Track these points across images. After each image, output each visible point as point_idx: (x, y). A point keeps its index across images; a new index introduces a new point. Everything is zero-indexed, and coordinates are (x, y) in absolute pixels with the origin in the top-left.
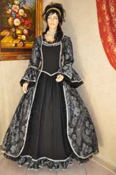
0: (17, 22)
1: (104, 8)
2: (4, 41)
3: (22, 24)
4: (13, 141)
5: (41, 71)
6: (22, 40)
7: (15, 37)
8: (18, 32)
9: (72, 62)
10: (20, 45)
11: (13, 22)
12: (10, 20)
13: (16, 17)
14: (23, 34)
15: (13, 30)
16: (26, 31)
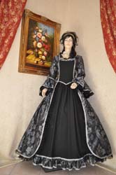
0: (39, 45)
1: (109, 31)
2: (29, 57)
3: (43, 47)
4: (29, 143)
5: (58, 81)
6: (42, 60)
7: (37, 56)
8: (40, 53)
9: (84, 75)
10: (40, 63)
11: (36, 44)
12: (35, 43)
13: (39, 42)
14: (43, 55)
15: (36, 50)
16: (45, 53)
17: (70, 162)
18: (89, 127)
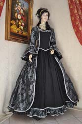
0: (19, 17)
3: (22, 19)
5: (38, 48)
6: (21, 30)
7: (18, 26)
12: (16, 14)
13: (19, 14)
15: (17, 21)
16: (23, 24)
17: (57, 109)
18: (66, 82)
